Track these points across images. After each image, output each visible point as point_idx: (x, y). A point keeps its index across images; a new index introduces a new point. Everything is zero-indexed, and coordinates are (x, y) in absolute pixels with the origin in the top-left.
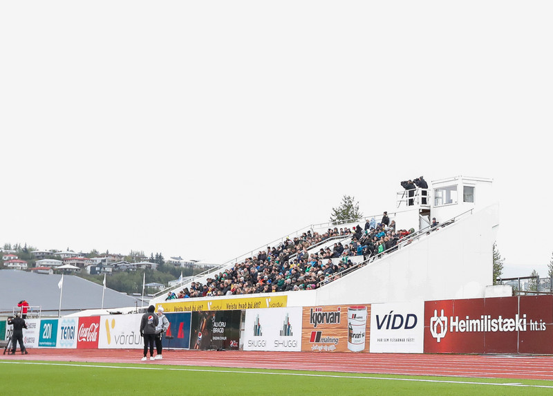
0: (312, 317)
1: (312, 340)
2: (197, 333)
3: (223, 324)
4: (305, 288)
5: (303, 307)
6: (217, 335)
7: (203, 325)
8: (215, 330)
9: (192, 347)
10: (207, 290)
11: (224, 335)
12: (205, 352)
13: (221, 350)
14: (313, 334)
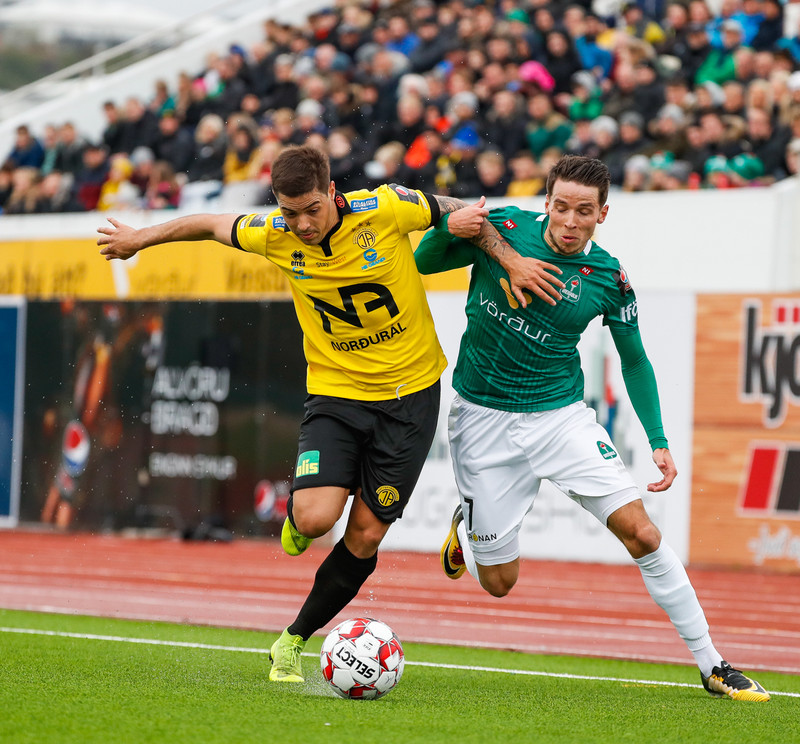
0: (754, 361)
1: (755, 497)
2: (59, 428)
3: (211, 382)
4: (699, 176)
5: (702, 299)
6: (180, 443)
7: (91, 383)
8: (164, 419)
9: (32, 510)
10: (102, 174)
11: (216, 446)
12: (107, 539)
13: (207, 538)
14: (763, 460)
